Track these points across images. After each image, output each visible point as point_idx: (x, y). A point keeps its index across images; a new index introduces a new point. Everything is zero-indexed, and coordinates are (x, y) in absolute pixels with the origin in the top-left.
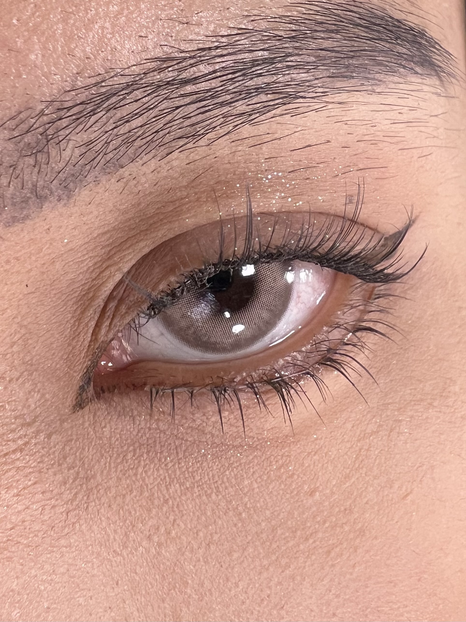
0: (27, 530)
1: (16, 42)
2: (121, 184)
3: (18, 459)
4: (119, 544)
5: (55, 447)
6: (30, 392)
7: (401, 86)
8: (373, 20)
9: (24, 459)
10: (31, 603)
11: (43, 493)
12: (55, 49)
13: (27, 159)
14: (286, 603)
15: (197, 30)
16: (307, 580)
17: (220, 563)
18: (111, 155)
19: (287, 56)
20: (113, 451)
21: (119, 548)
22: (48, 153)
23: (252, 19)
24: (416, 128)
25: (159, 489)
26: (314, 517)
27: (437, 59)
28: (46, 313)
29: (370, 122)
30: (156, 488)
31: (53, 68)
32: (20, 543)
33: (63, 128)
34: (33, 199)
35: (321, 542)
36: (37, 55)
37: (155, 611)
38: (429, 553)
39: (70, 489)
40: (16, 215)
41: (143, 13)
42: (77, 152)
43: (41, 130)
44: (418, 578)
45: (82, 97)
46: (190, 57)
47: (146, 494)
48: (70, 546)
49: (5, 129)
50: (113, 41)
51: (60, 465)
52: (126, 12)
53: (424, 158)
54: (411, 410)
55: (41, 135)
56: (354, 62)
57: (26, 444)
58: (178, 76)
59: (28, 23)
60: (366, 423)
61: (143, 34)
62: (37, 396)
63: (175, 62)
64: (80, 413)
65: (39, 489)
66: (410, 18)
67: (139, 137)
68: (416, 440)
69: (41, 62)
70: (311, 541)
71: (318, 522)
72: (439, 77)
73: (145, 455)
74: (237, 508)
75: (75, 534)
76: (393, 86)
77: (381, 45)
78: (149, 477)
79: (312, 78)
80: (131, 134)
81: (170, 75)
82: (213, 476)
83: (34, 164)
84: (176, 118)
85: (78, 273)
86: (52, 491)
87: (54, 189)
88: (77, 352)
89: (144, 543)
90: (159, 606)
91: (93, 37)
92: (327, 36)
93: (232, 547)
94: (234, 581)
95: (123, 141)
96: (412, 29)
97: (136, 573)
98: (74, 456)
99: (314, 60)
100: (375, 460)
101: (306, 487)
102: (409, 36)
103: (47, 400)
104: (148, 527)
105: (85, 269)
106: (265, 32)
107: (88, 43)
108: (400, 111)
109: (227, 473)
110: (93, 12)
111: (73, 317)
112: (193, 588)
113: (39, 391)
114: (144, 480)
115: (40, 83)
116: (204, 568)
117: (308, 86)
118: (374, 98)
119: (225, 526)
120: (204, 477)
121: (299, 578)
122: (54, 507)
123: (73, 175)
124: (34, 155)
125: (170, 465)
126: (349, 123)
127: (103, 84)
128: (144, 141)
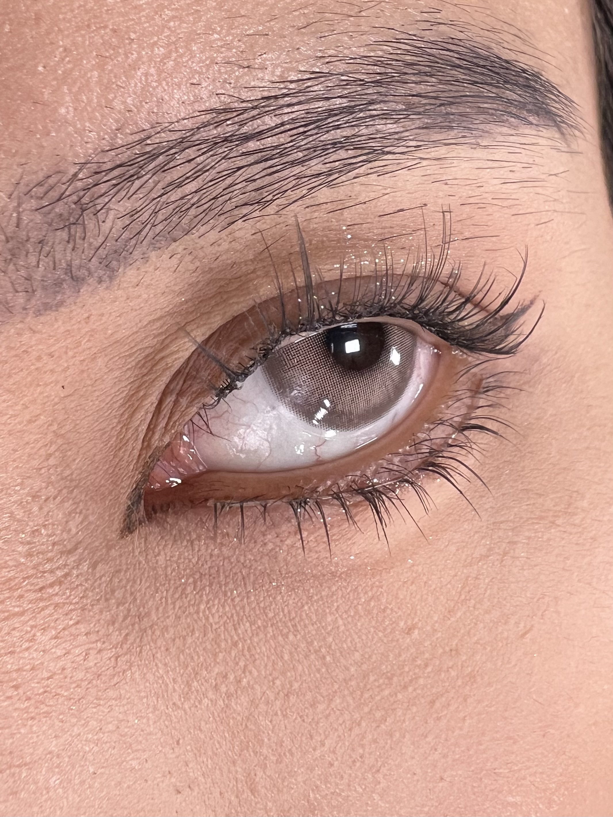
0: (68, 680)
1: (42, 93)
2: (175, 261)
3: (57, 594)
4: (180, 696)
5: (100, 579)
6: (70, 513)
7: (512, 139)
8: (475, 60)
9: (64, 594)
10: (73, 767)
11: (86, 634)
12: (90, 101)
13: (58, 233)
14: (383, 765)
15: (260, 75)
16: (407, 736)
17: (301, 717)
18: (160, 227)
19: (371, 103)
20: (169, 584)
21: (180, 700)
22: (84, 224)
23: (327, 60)
24: (531, 190)
25: (226, 629)
26: (414, 660)
27: (555, 107)
28: (87, 419)
29: (475, 182)
30: (222, 628)
31: (87, 124)
32: (59, 694)
33: (101, 196)
34: (68, 282)
35: (423, 689)
36: (67, 108)
37: (225, 776)
38: (555, 703)
39: (120, 630)
40: (48, 301)
41: (195, 56)
42: (120, 224)
43: (75, 198)
44: (542, 733)
45: (123, 158)
46: (252, 108)
47: (211, 636)
48: (120, 698)
49: (32, 197)
50: (159, 90)
51: (107, 600)
52: (174, 55)
53: (543, 225)
54: (529, 530)
55: (75, 203)
56: (453, 109)
57: (66, 575)
58: (238, 130)
59: (56, 71)
60: (473, 545)
61: (195, 81)
62: (79, 519)
63: (235, 114)
64: (129, 539)
65: (83, 630)
66: (522, 58)
67: (193, 205)
68: (536, 566)
69: (74, 117)
70: (410, 689)
71: (419, 666)
72: (559, 128)
73: (207, 589)
74: (320, 651)
75: (127, 683)
76: (501, 139)
77: (485, 90)
78: (213, 615)
79: (402, 129)
80: (184, 201)
81: (228, 129)
82: (289, 612)
83: (67, 239)
84: (237, 182)
85: (125, 369)
86: (98, 632)
87: (93, 269)
88: (124, 463)
89: (211, 695)
90: (229, 769)
91: (136, 86)
92: (419, 79)
93: (316, 697)
94: (319, 739)
95: (174, 209)
96: (524, 71)
97: (201, 730)
98: (123, 589)
99: (404, 107)
100: (486, 590)
101: (402, 624)
102: (521, 79)
103: (90, 523)
104: (214, 674)
105: (133, 363)
106: (342, 75)
107: (129, 93)
108: (511, 169)
109: (306, 608)
110: (135, 55)
111: (119, 422)
112: (270, 747)
113: (80, 513)
114: (207, 619)
115: (71, 141)
116: (282, 722)
117: (398, 139)
118: (479, 153)
119: (307, 672)
120: (278, 614)
121: (397, 735)
122: (100, 651)
123: (116, 252)
124: (66, 229)
125: (237, 600)
126: (449, 182)
127: (149, 142)
128: (201, 209)
